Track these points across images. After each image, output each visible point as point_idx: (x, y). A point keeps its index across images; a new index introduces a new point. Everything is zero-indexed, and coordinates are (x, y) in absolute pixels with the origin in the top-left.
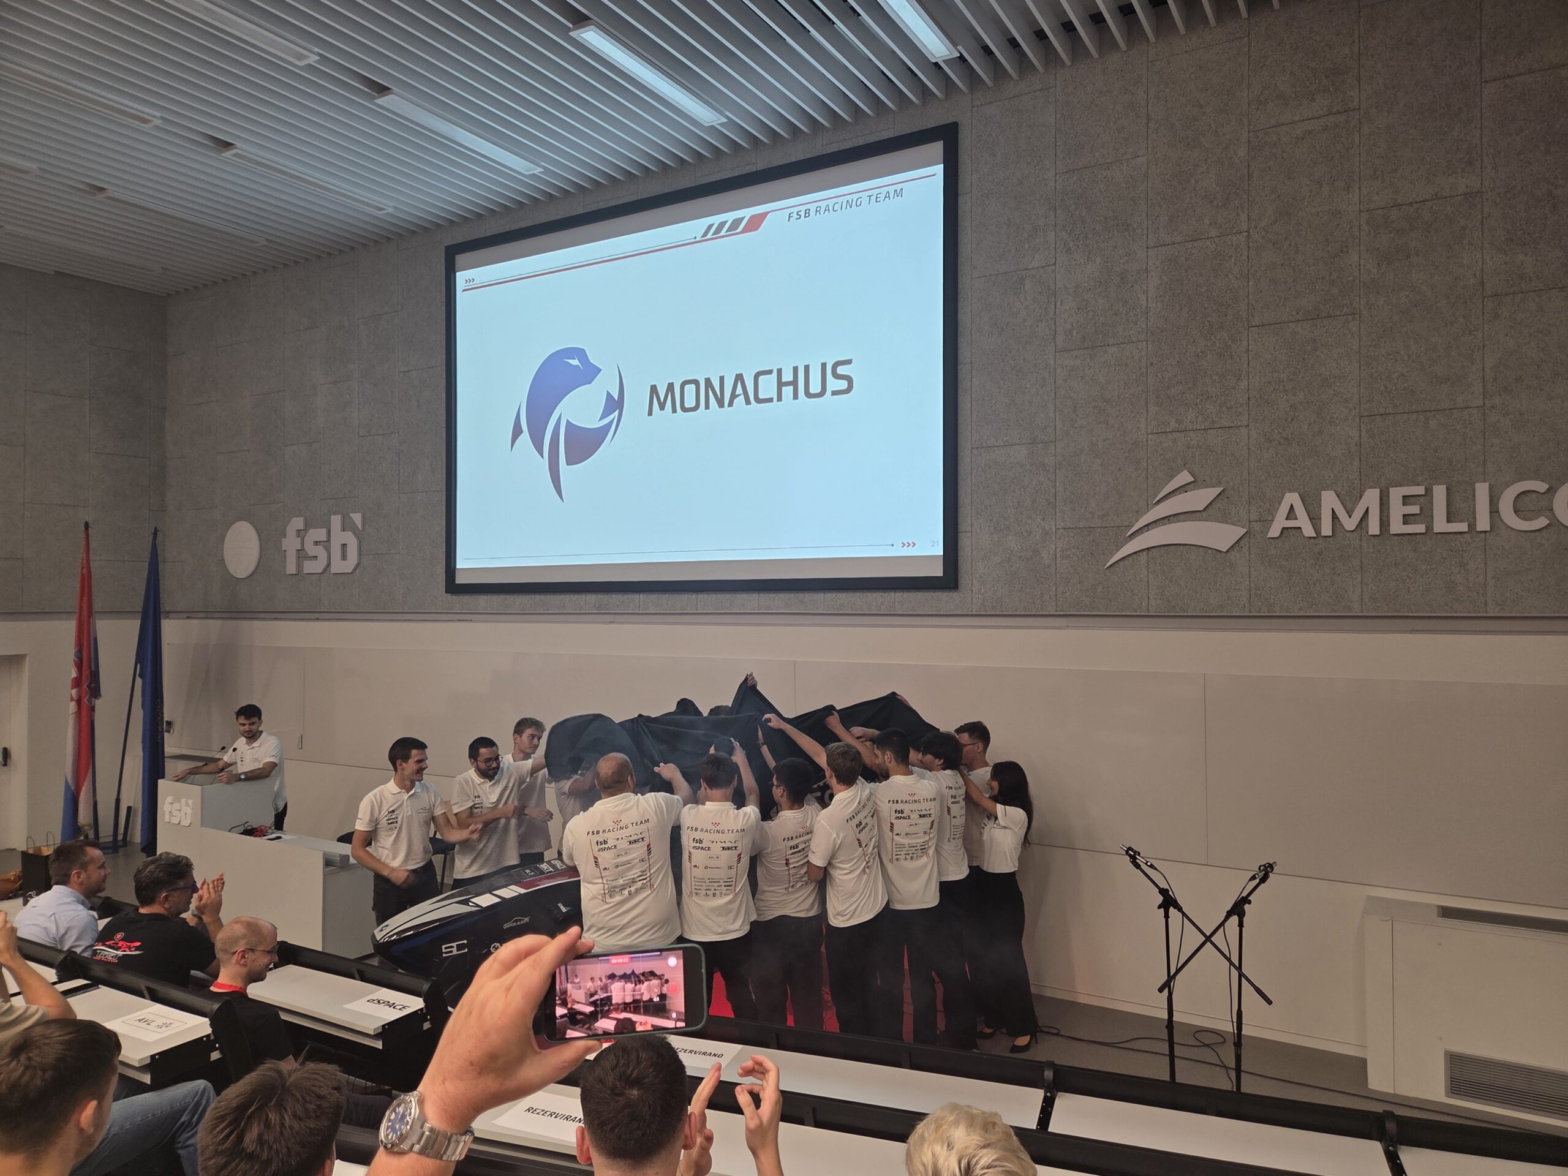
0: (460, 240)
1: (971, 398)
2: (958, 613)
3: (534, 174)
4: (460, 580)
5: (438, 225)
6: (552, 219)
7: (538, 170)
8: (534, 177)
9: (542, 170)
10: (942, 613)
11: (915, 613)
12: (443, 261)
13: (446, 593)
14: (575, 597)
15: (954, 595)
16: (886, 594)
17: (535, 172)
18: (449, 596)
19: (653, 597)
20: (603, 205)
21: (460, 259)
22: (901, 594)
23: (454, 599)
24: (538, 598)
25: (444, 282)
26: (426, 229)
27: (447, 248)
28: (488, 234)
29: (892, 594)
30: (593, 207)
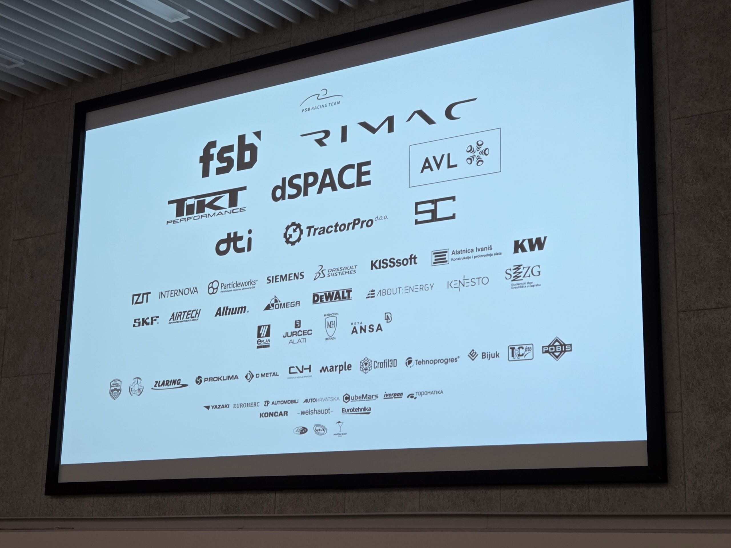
0: (92, 96)
1: (675, 254)
2: (668, 513)
3: (178, 23)
4: (63, 478)
5: (70, 82)
6: (195, 71)
7: (182, 18)
8: (178, 25)
9: (189, 17)
10: (649, 513)
11: (614, 513)
12: (72, 119)
13: (46, 494)
14: (198, 498)
15: (664, 491)
16: (578, 490)
17: (180, 20)
18: (49, 499)
19: (290, 496)
20: (251, 55)
21: (91, 116)
22: (596, 490)
23: (55, 502)
24: (153, 499)
25: (71, 141)
26: (56, 86)
27: (77, 105)
28: (124, 89)
29: (585, 490)
30: (241, 57)
